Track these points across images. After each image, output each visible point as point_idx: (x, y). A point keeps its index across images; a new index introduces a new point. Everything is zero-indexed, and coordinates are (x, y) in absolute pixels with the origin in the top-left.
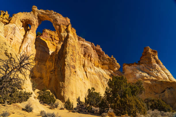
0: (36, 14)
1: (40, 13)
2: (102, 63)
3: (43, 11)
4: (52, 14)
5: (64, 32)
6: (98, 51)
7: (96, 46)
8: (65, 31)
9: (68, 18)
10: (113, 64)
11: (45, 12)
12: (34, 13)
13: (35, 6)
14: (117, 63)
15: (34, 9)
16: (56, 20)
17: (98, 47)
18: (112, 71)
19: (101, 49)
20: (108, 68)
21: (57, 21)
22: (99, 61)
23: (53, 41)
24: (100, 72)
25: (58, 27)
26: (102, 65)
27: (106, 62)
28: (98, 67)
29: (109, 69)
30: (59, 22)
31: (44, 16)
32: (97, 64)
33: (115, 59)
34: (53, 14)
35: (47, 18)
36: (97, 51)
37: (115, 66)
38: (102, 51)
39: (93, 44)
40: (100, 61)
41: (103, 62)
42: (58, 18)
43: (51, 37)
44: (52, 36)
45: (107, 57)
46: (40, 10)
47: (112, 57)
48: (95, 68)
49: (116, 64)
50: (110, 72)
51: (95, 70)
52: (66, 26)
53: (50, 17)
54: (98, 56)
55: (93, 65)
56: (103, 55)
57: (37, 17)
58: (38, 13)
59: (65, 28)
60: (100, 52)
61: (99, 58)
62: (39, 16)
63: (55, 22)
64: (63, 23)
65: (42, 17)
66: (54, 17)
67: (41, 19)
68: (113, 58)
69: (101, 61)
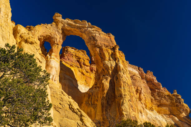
0: (60, 25)
1: (66, 25)
3: (70, 22)
4: (85, 27)
6: (149, 82)
8: (111, 59)
9: (111, 35)
10: (177, 105)
11: (74, 24)
12: (57, 25)
13: (59, 14)
15: (57, 18)
16: (94, 38)
17: (150, 75)
21: (97, 41)
23: (81, 67)
24: (157, 119)
25: (98, 50)
30: (99, 42)
31: (73, 29)
34: (87, 26)
35: (77, 33)
37: (181, 110)
39: (141, 69)
40: (154, 99)
42: (97, 35)
43: (78, 61)
44: (80, 58)
45: (167, 93)
46: (66, 20)
47: (176, 94)
48: (148, 112)
51: (148, 116)
52: (111, 49)
53: (81, 32)
54: (149, 90)
55: (144, 106)
56: (159, 89)
57: (61, 32)
58: (62, 25)
59: (111, 53)
61: (152, 93)
62: (63, 30)
63: (92, 42)
64: (106, 44)
65: (69, 31)
66: (90, 32)
67: (66, 33)
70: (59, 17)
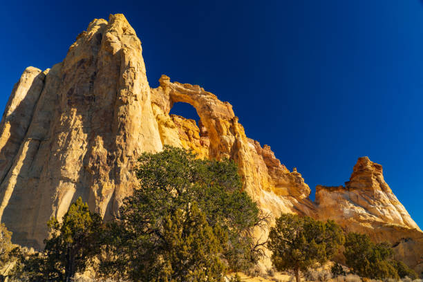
0: (168, 91)
1: (175, 90)
2: (276, 183)
3: (180, 86)
5: (228, 134)
6: (266, 158)
7: (263, 147)
8: (230, 133)
9: (229, 104)
10: (297, 186)
11: (184, 89)
12: (164, 90)
13: (167, 77)
14: (305, 184)
15: (164, 81)
16: (209, 108)
17: (267, 150)
18: (295, 200)
19: (273, 154)
20: (287, 194)
21: (212, 111)
22: (269, 179)
23: (190, 140)
24: (275, 201)
25: (214, 121)
26: (276, 186)
27: (283, 180)
28: (268, 190)
29: (291, 195)
30: (215, 113)
31: (183, 95)
32: (266, 185)
33: (300, 176)
34: (199, 92)
35: (187, 99)
36: (264, 158)
37: (301, 191)
38: (275, 158)
39: (258, 143)
40: (270, 177)
41: (277, 181)
42: (213, 104)
43: (187, 133)
44: (188, 130)
45: (286, 171)
46: (175, 84)
47: (296, 172)
48: (264, 192)
49: (303, 186)
50: (292, 201)
51: (265, 197)
52: (230, 121)
53: (193, 99)
54: (266, 168)
55: (260, 187)
56: (277, 167)
57: (168, 97)
58: (170, 90)
59: (229, 126)
60: (271, 161)
61: (269, 171)
62: (170, 95)
63: (207, 112)
64: (223, 114)
65: (178, 97)
66: (203, 100)
67: (175, 99)
68: (297, 175)
69: (273, 178)
70: (166, 80)
